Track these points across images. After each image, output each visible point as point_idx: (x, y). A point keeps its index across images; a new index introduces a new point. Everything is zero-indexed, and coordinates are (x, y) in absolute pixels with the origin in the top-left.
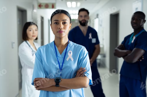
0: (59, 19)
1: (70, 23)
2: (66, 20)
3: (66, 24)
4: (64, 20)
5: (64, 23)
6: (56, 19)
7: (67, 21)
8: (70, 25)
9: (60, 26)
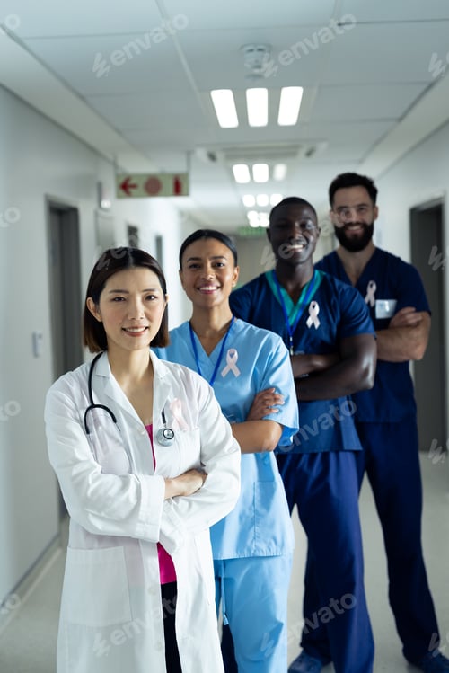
0: (202, 255)
1: (236, 265)
2: (221, 257)
3: (222, 267)
4: (216, 258)
5: (217, 265)
6: (195, 256)
7: (224, 261)
8: (236, 272)
9: (207, 274)
